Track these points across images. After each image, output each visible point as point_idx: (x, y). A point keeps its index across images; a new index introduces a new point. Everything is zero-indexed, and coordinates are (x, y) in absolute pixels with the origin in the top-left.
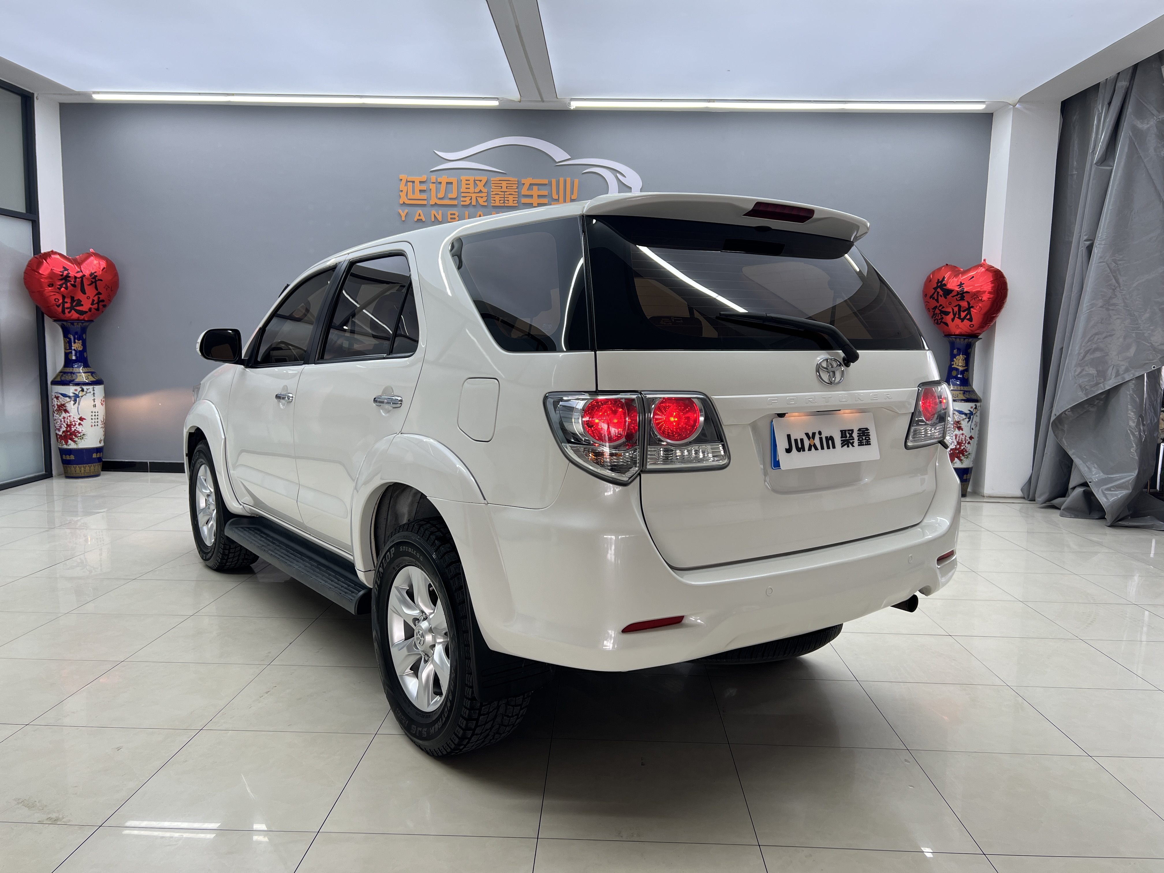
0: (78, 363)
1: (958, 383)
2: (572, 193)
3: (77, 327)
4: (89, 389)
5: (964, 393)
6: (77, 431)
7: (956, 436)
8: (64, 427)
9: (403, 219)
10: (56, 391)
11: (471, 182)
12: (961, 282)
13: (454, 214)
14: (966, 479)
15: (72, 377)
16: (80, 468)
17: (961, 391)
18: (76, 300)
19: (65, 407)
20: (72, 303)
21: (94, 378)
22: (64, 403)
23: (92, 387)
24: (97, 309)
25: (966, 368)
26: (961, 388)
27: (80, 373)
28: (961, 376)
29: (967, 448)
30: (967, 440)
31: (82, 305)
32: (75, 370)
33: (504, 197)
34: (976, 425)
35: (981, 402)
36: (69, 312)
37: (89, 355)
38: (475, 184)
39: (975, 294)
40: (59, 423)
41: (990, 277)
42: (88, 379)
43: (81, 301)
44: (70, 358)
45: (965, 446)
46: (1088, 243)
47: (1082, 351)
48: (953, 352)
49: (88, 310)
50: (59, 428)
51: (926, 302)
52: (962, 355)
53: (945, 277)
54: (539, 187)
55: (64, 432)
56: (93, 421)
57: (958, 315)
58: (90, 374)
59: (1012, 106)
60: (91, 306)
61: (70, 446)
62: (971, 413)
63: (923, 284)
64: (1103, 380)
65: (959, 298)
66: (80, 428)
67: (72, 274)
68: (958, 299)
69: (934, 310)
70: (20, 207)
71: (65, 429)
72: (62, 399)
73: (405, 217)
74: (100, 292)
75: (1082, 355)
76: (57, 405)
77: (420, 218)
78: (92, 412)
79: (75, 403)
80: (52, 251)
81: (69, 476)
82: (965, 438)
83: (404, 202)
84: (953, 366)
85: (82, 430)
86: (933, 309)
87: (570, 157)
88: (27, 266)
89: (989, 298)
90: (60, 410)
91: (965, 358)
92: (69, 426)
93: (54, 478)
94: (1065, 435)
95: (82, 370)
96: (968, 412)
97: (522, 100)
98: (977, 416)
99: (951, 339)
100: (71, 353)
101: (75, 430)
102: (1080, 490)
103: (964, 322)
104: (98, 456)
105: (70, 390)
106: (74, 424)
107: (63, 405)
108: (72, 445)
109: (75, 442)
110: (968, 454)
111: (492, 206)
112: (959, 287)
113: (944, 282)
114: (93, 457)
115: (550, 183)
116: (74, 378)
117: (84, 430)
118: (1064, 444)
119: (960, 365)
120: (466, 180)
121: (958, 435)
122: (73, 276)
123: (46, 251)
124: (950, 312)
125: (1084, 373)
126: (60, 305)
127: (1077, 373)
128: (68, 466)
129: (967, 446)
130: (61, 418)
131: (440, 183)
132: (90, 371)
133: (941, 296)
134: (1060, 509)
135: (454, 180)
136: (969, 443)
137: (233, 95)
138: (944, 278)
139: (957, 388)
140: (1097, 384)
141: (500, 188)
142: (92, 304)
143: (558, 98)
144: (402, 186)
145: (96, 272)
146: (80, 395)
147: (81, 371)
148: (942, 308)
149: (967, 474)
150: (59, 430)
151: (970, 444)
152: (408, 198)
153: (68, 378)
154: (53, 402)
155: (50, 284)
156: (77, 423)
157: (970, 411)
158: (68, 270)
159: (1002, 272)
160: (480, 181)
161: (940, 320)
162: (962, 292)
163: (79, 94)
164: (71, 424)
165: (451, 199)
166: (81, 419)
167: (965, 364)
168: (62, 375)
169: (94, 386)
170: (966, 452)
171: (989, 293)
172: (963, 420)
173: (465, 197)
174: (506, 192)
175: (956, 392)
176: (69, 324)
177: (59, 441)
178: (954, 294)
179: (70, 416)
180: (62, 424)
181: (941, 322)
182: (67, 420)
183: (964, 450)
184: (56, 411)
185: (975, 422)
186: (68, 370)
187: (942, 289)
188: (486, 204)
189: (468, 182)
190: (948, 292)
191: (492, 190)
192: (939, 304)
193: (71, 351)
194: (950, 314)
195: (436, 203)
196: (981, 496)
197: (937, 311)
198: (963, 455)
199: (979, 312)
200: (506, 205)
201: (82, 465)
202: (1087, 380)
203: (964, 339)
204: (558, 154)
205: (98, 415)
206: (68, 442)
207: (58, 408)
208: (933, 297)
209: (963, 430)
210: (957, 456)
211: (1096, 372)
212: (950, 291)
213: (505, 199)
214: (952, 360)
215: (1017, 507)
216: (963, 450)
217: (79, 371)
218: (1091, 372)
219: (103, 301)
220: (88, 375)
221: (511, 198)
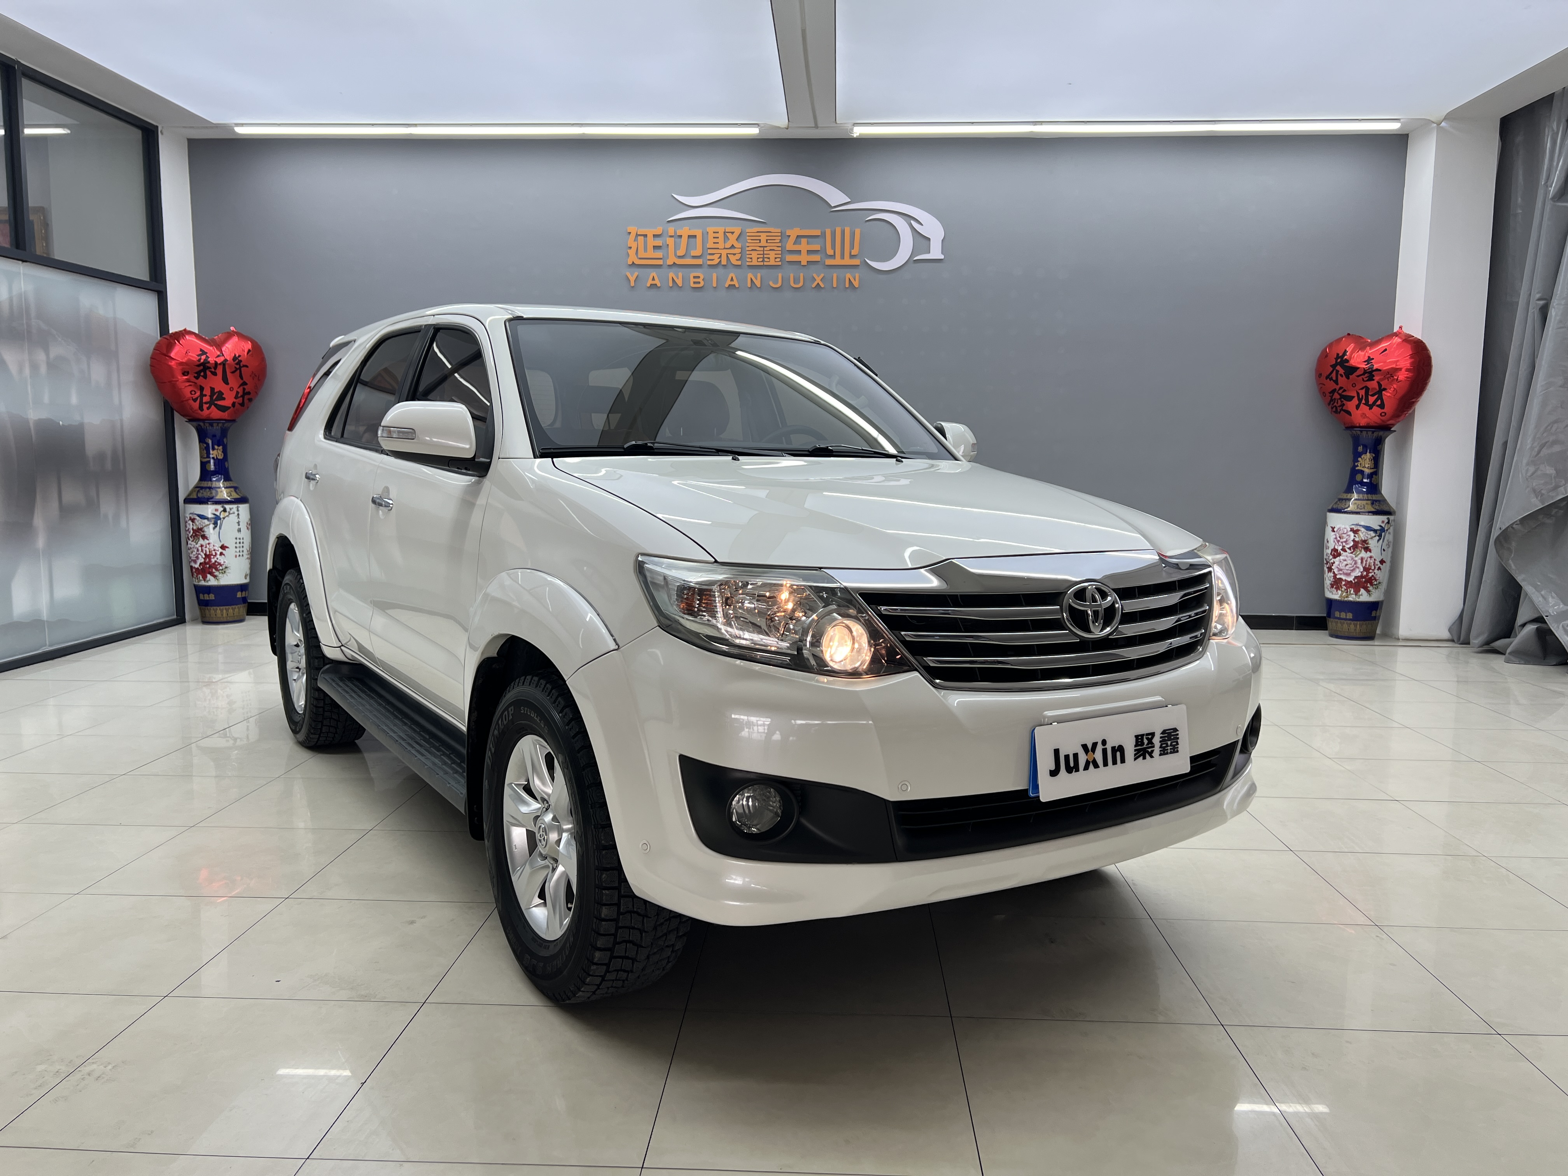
0: (217, 475)
1: (1364, 490)
2: (852, 247)
3: (216, 429)
4: (233, 508)
5: (1372, 504)
6: (218, 562)
7: (1362, 559)
8: (202, 557)
9: (632, 284)
10: (192, 512)
11: (721, 235)
12: (1369, 357)
13: (699, 277)
14: (1375, 617)
15: (211, 493)
16: (222, 611)
17: (1368, 500)
18: (216, 393)
19: (203, 532)
20: (211, 397)
21: (238, 494)
22: (201, 526)
23: (236, 506)
24: (242, 404)
25: (1375, 470)
26: (1368, 497)
27: (219, 488)
28: (1368, 481)
29: (1377, 575)
30: (1377, 565)
31: (224, 399)
32: (214, 484)
33: (763, 254)
34: (1389, 546)
35: (1395, 515)
36: (208, 408)
37: (231, 465)
38: (726, 238)
39: (1388, 372)
40: (194, 553)
41: (1408, 350)
42: (232, 496)
43: (223, 394)
44: (209, 469)
45: (1375, 573)
46: (1542, 303)
47: (1536, 444)
48: (1358, 449)
49: (230, 406)
50: (195, 559)
51: (1321, 384)
52: (1370, 453)
53: (1347, 350)
54: (809, 240)
55: (201, 564)
56: (238, 550)
57: (1365, 400)
58: (232, 489)
59: (1435, 125)
60: (235, 400)
61: (209, 582)
62: (1382, 530)
63: (1316, 361)
64: (1563, 482)
65: (1366, 377)
66: (222, 560)
67: (211, 360)
68: (1365, 379)
69: (1331, 395)
70: (142, 272)
71: (203, 560)
72: (199, 522)
73: (635, 281)
74: (246, 381)
75: (1536, 449)
76: (193, 529)
77: (653, 282)
78: (236, 538)
79: (216, 527)
80: (185, 330)
81: (206, 621)
82: (1374, 563)
83: (633, 262)
84: (1357, 468)
85: (224, 562)
86: (1330, 393)
87: (850, 200)
88: (154, 349)
89: (1407, 377)
90: (196, 535)
91: (1373, 457)
92: (207, 556)
93: (187, 624)
94: (1513, 555)
95: (223, 484)
96: (1379, 528)
97: (790, 126)
98: (1389, 533)
99: (1354, 432)
100: (209, 462)
101: (216, 561)
102: (1531, 627)
103: (1373, 409)
104: (243, 596)
105: (209, 510)
106: (214, 554)
107: (200, 530)
108: (212, 581)
109: (215, 577)
110: (1377, 583)
111: (748, 265)
112: (1366, 363)
113: (1345, 357)
114: (238, 596)
115: (824, 235)
116: (214, 494)
117: (227, 562)
118: (1511, 566)
119: (1367, 466)
120: (714, 232)
121: (1365, 558)
122: (214, 362)
123: (177, 330)
124: (1354, 397)
125: (1539, 473)
126: (197, 398)
127: (1529, 474)
128: (206, 608)
129: (1376, 573)
130: (197, 546)
131: (680, 236)
132: (232, 485)
133: (1341, 376)
134: (1504, 654)
135: (698, 232)
136: (1379, 569)
137: (415, 125)
138: (1345, 351)
139: (1363, 497)
140: (1556, 487)
141: (758, 241)
142: (236, 397)
143: (838, 122)
144: (631, 242)
145: (239, 356)
146: (221, 517)
147: (222, 486)
148: (1343, 392)
149: (1376, 610)
150: (195, 562)
151: (1381, 569)
152: (639, 257)
153: (205, 494)
154: (188, 526)
155: (185, 372)
156: (218, 553)
157: (1380, 526)
158: (207, 353)
159: (1424, 343)
160: (733, 233)
161: (1341, 408)
162: (1371, 370)
163: (217, 126)
164: (211, 553)
165: (694, 257)
166: (223, 547)
167: (1373, 465)
168: (198, 491)
169: (239, 505)
170: (1376, 580)
171: (1407, 370)
172: (1372, 538)
173: (714, 254)
174: (766, 247)
175: (1362, 502)
176: (207, 425)
177: (195, 576)
178: (1358, 373)
179: (209, 544)
180: (199, 554)
181: (1342, 410)
182: (205, 549)
183: (1373, 578)
184: (191, 537)
185: (1388, 540)
186: (205, 484)
187: (1343, 367)
188: (739, 263)
189: (716, 235)
190: (1351, 370)
191: (748, 245)
192: (1339, 386)
193: (208, 459)
194: (1354, 399)
195: (674, 263)
196: (1395, 638)
197: (1336, 396)
198: (1372, 584)
199: (1394, 396)
200: (765, 263)
201: (224, 607)
202: (1543, 482)
203: (1373, 432)
204: (834, 196)
205: (243, 543)
206: (207, 577)
207: (193, 533)
208: (1330, 377)
209: (1372, 551)
210: (1364, 586)
211: (1555, 472)
212: (1356, 369)
213: (765, 256)
214: (1355, 460)
215: (1445, 651)
216: (1371, 578)
217: (219, 486)
218: (1548, 472)
219: (249, 393)
220: (231, 491)
221: (772, 255)
